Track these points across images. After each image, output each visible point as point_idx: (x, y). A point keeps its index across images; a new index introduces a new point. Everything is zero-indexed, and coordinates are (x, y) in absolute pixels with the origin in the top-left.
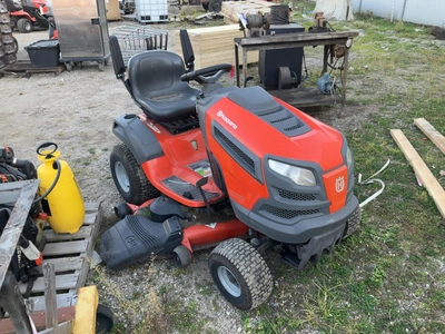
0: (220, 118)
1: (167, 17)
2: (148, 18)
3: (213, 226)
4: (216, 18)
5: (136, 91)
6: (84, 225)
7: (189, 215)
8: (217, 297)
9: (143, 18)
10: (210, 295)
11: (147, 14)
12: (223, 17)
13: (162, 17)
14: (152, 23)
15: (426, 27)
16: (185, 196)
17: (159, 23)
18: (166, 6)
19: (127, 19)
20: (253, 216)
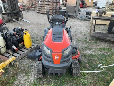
1: (105, 8)
2: (99, 7)
6: (31, 47)
9: (98, 7)
11: (99, 6)
13: (103, 7)
14: (100, 9)
17: (102, 9)
18: (105, 5)
19: (94, 7)
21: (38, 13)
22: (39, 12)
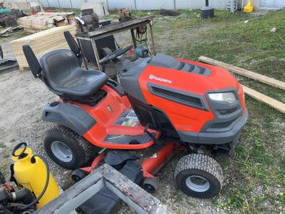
0: (153, 80)
3: (155, 156)
4: (15, 30)
5: (52, 84)
7: (137, 156)
8: (186, 198)
10: (181, 200)
12: (23, 28)
15: (152, 11)
16: (130, 144)
20: (202, 135)
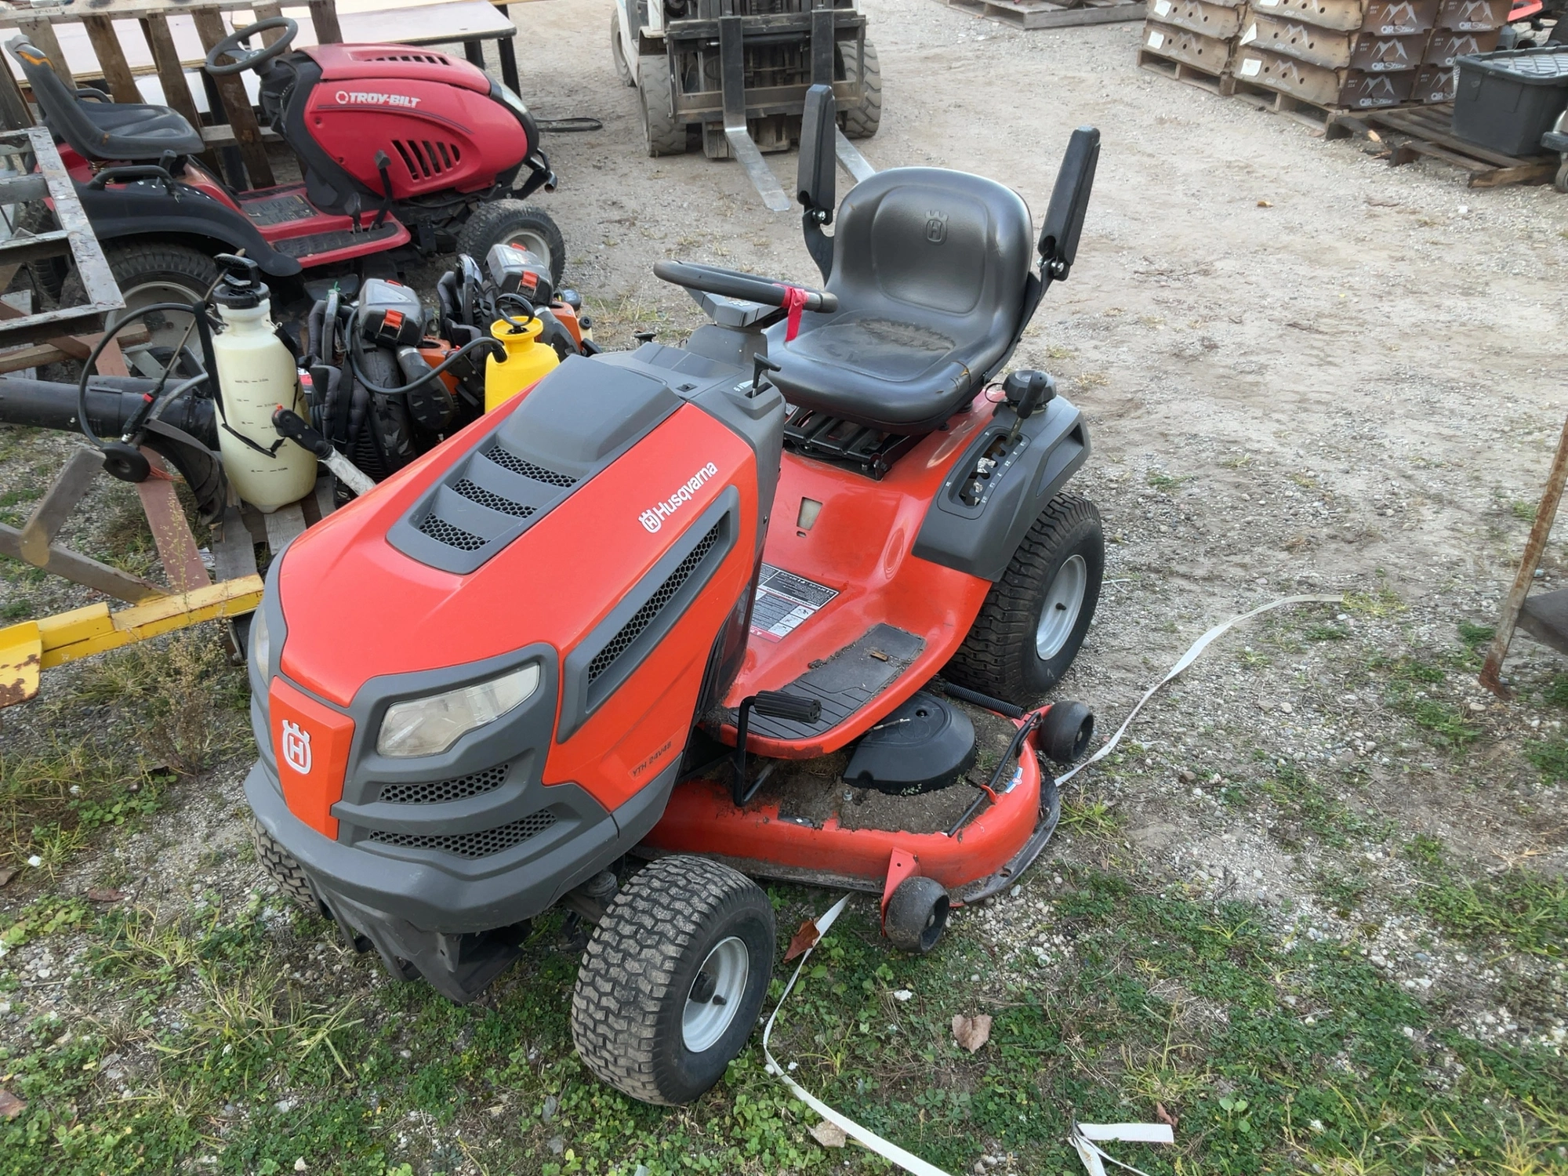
21: (1149, 58)
22: (1173, 53)
